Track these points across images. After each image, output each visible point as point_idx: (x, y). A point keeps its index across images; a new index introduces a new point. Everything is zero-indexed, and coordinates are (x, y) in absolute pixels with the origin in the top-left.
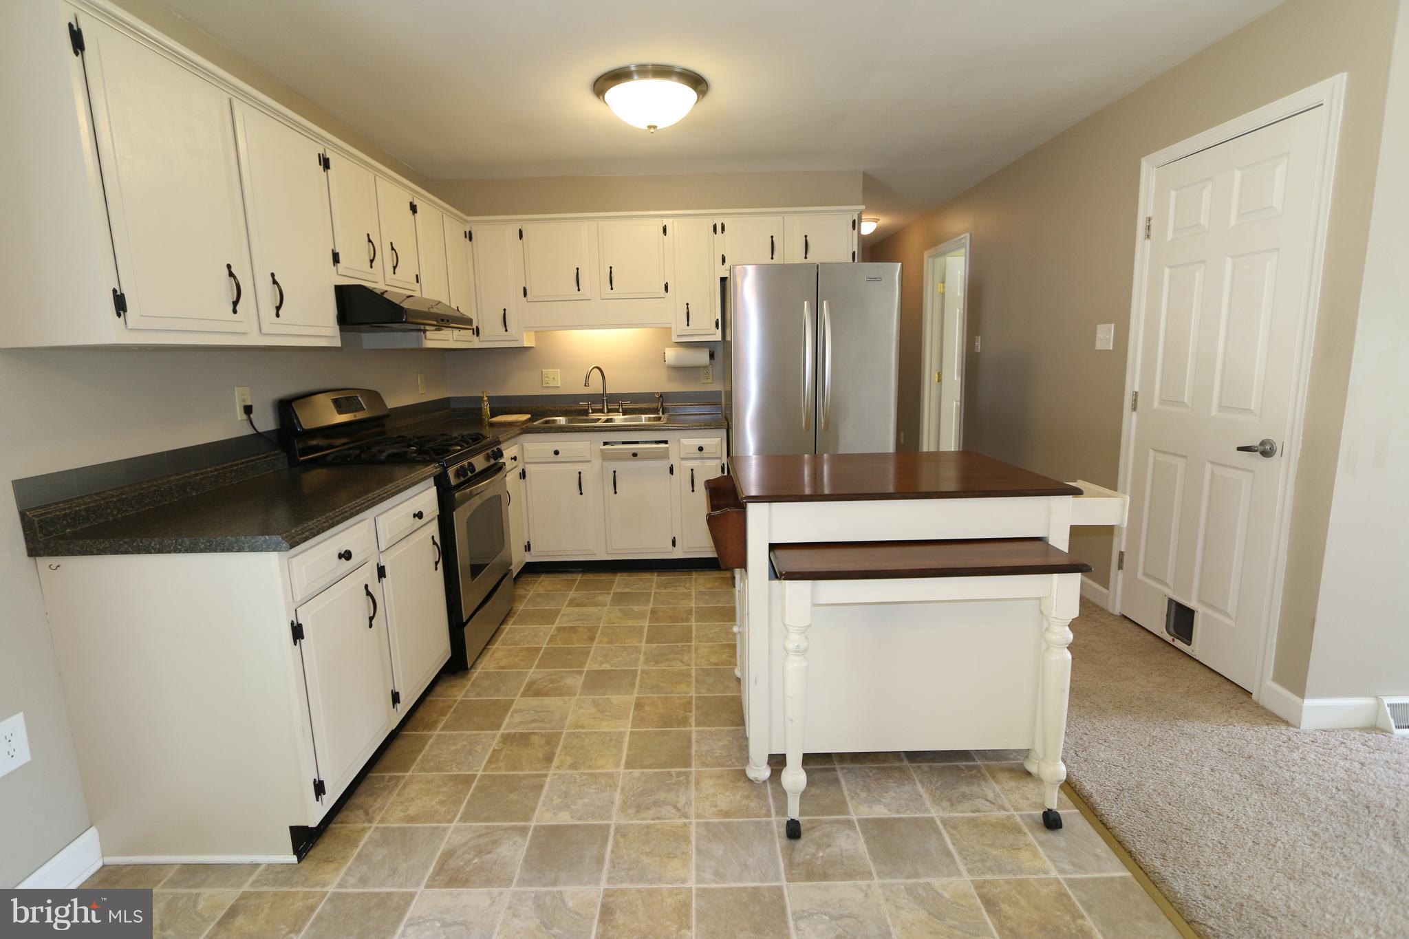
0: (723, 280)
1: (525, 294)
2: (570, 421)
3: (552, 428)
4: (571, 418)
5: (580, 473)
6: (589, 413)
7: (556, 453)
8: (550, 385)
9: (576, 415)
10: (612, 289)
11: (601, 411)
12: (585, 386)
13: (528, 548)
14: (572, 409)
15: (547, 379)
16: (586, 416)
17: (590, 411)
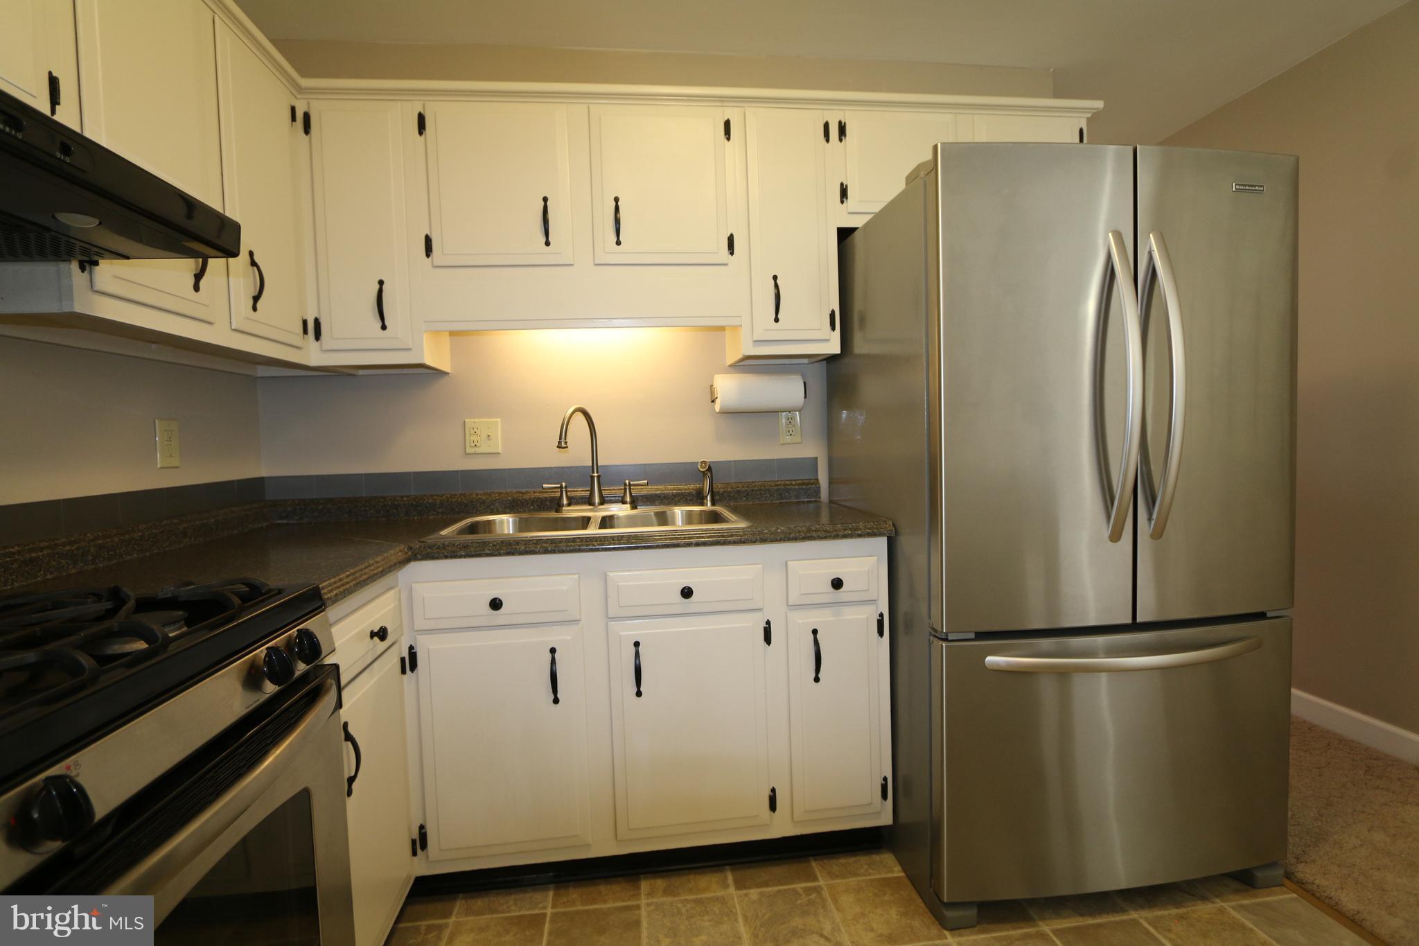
0: (844, 234)
1: (429, 250)
2: (522, 526)
3: (484, 544)
4: (525, 516)
5: (553, 651)
6: (563, 506)
7: (496, 604)
8: (478, 450)
9: (535, 510)
10: (618, 243)
11: (589, 501)
12: (559, 447)
13: (420, 842)
14: (527, 497)
15: (474, 438)
16: (557, 511)
17: (565, 502)
